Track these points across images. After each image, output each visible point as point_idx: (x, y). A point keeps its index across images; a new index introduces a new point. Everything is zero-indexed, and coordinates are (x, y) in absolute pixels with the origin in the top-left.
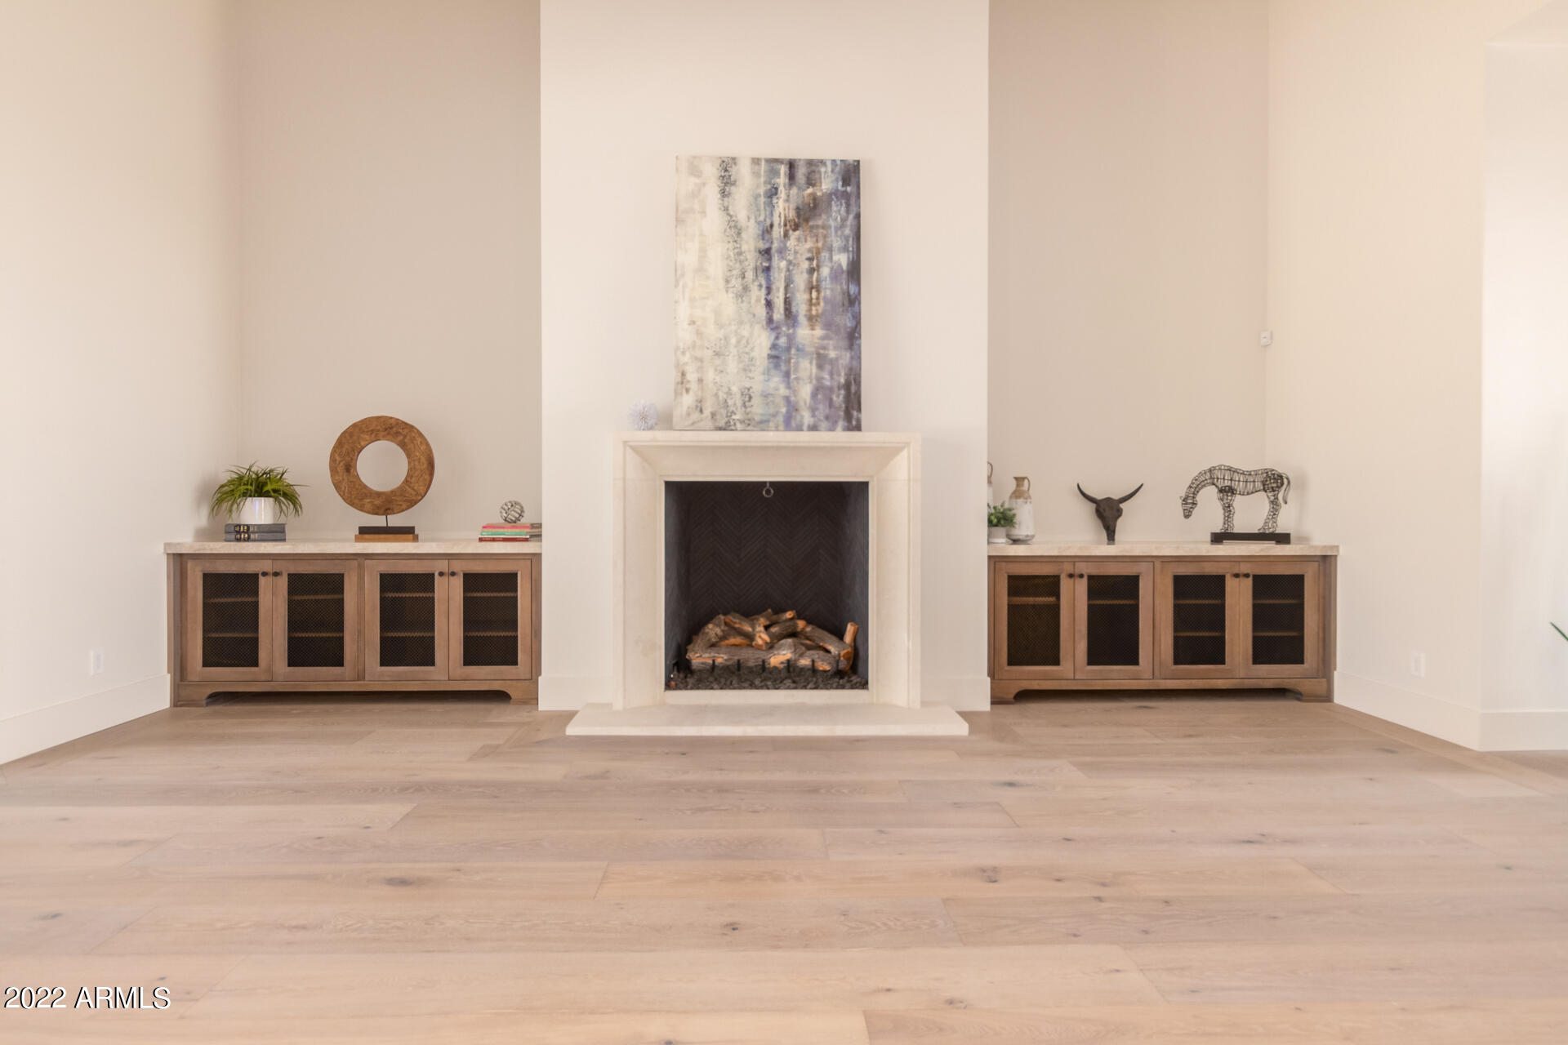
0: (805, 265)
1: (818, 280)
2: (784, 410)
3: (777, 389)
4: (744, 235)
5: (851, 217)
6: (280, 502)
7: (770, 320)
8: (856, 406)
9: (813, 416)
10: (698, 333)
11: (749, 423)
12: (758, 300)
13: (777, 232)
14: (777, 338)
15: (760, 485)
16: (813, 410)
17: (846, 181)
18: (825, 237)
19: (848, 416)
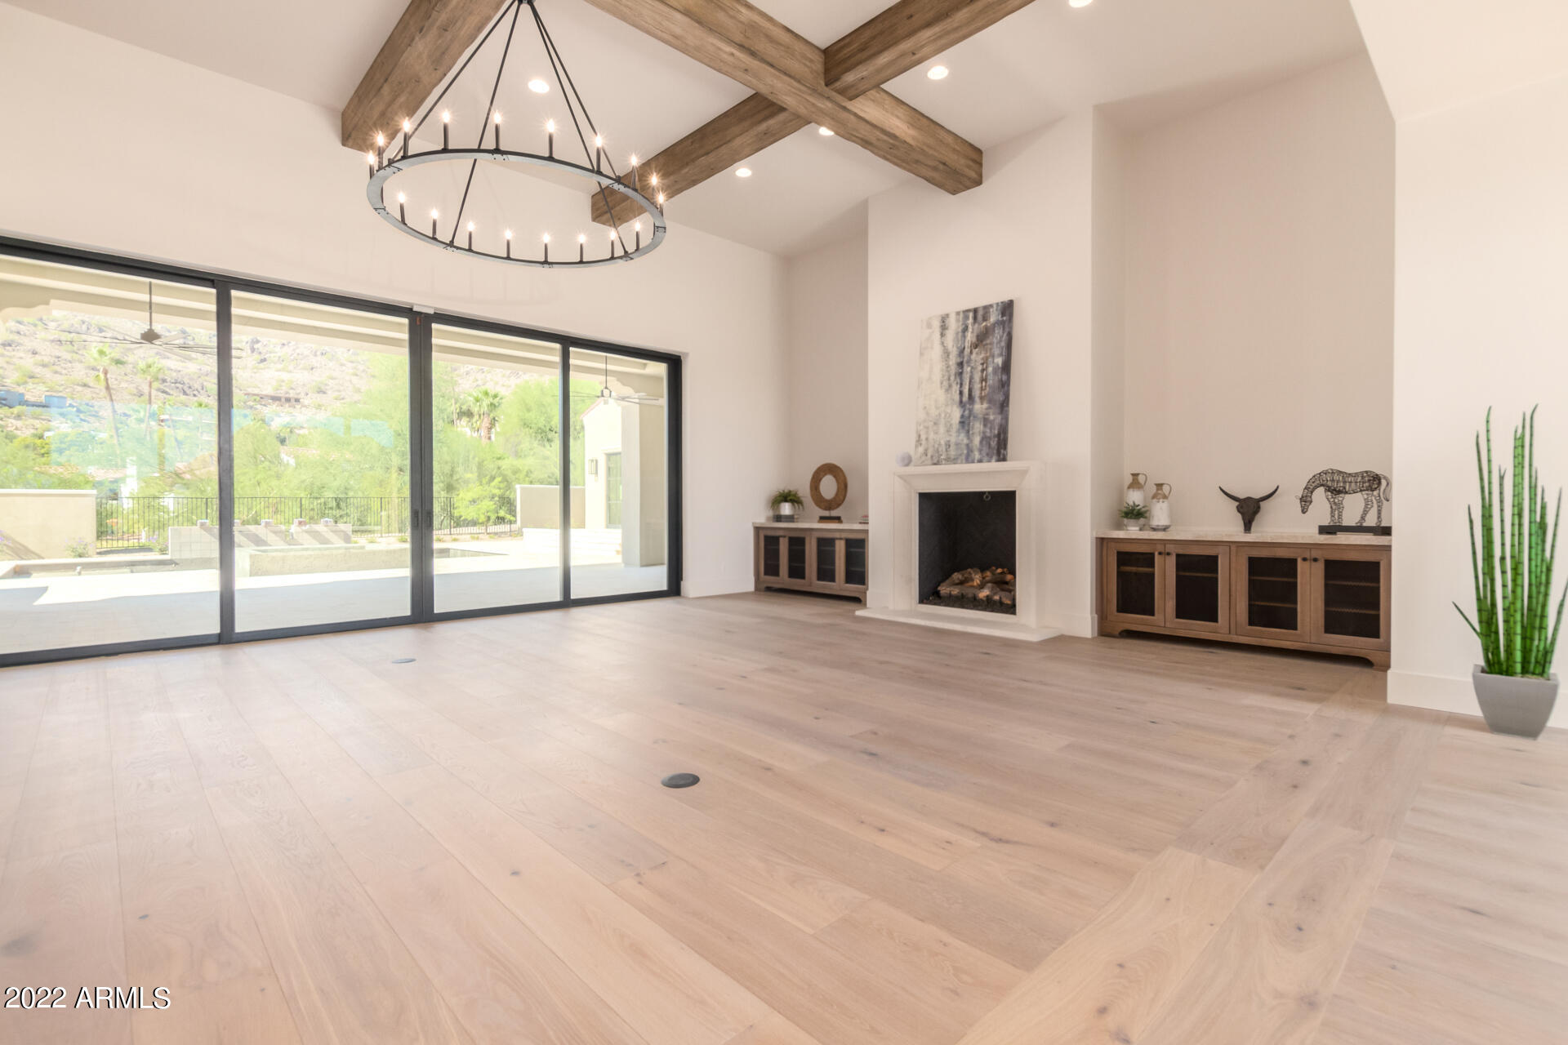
0: (980, 368)
1: (986, 376)
2: (965, 452)
3: (963, 440)
4: (951, 357)
5: (1005, 335)
6: (795, 508)
7: (961, 402)
8: (1003, 446)
9: (980, 454)
10: (928, 414)
11: (949, 460)
12: (956, 392)
13: (967, 351)
14: (964, 412)
15: (982, 494)
16: (980, 451)
17: (1003, 314)
18: (991, 349)
19: (999, 453)
